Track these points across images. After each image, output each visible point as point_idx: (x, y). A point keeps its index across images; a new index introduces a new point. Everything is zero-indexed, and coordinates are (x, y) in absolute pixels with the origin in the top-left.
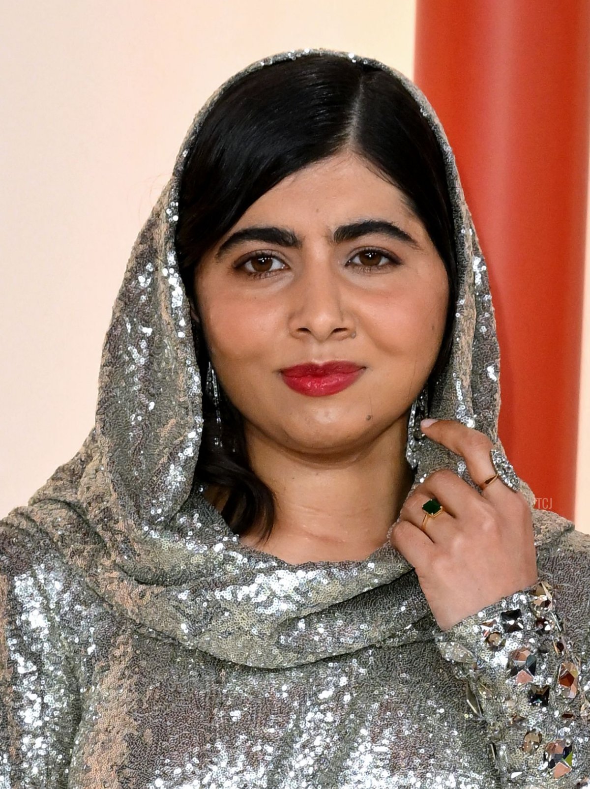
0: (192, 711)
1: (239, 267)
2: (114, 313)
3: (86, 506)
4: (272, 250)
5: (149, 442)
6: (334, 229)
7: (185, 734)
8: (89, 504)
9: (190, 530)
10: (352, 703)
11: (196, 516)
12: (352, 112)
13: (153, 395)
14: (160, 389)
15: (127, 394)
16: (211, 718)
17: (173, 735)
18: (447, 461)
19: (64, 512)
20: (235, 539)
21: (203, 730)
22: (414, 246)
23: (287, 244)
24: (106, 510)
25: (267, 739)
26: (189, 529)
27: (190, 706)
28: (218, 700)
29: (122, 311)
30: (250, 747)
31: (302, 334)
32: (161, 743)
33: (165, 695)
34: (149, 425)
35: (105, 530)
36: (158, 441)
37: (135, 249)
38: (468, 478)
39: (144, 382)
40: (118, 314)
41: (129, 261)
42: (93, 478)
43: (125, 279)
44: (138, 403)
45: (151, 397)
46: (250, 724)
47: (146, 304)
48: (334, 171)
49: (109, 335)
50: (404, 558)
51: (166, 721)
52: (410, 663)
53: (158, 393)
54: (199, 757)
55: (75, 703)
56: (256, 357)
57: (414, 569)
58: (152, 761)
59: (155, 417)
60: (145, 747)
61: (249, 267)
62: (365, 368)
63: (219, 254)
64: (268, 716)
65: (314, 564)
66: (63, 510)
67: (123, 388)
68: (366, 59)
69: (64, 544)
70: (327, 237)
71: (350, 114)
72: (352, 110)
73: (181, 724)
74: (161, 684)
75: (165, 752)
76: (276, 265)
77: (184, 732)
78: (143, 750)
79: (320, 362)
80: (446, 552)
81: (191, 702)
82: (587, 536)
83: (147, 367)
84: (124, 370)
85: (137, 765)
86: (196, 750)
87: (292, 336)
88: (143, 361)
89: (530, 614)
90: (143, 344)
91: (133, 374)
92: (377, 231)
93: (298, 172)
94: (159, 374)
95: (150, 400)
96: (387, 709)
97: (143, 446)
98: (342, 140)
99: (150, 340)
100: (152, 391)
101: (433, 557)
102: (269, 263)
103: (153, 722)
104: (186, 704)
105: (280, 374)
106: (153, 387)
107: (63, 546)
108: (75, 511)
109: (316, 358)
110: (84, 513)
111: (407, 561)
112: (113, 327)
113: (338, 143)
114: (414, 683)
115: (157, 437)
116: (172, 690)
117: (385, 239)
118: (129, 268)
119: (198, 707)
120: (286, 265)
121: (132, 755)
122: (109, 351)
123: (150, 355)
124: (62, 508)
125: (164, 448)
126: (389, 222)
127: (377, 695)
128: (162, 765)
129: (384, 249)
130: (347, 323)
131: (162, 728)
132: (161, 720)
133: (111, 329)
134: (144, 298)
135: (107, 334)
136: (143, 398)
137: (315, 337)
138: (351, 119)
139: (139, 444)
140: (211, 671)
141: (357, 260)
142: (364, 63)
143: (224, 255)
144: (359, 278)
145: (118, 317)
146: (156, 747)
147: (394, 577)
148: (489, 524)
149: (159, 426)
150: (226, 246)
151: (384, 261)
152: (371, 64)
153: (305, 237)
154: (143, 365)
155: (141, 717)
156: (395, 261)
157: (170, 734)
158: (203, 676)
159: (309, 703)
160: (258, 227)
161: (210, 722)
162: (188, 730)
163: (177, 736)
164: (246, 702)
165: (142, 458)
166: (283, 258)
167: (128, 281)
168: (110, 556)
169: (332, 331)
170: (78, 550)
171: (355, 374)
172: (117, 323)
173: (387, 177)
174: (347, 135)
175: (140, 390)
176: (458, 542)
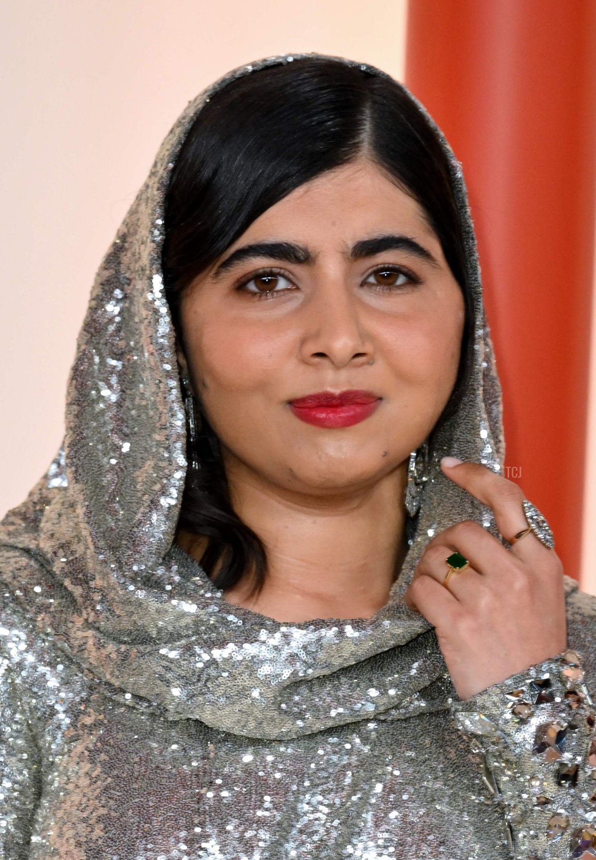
0: (177, 790)
1: (240, 287)
2: (79, 346)
3: (52, 556)
4: (281, 268)
5: (125, 488)
6: (351, 244)
7: (170, 816)
8: (55, 553)
9: (169, 584)
10: (355, 784)
11: (175, 568)
12: (364, 117)
13: (126, 435)
14: (134, 428)
15: (99, 435)
16: (199, 799)
17: (156, 817)
18: (470, 510)
19: (24, 561)
20: (219, 595)
21: (190, 812)
22: (433, 265)
23: (298, 261)
24: (74, 561)
25: (261, 823)
26: (167, 583)
27: (174, 784)
28: (206, 779)
29: (87, 343)
30: (244, 832)
31: (317, 360)
32: (143, 826)
33: (145, 772)
34: (124, 468)
35: (74, 585)
36: (135, 487)
37: (98, 275)
38: (495, 531)
39: (116, 421)
40: (83, 347)
41: (93, 287)
42: (57, 523)
43: (90, 308)
44: (110, 445)
45: (125, 437)
46: (243, 806)
47: (115, 334)
48: (350, 181)
49: (76, 370)
50: (422, 617)
51: (148, 801)
52: (416, 739)
53: (133, 432)
54: (186, 842)
55: (36, 775)
56: (262, 386)
57: (434, 628)
58: (133, 845)
59: (131, 459)
60: (125, 830)
61: (252, 287)
62: (381, 399)
63: (217, 274)
64: (262, 797)
65: (323, 621)
66: (23, 558)
67: (94, 428)
68: (363, 64)
69: (28, 598)
70: (343, 253)
71: (362, 120)
72: (364, 115)
73: (165, 805)
74: (140, 759)
75: (148, 835)
76: (282, 284)
77: (169, 814)
78: (123, 833)
79: (337, 391)
80: (472, 612)
81: (176, 779)
82: (593, 597)
83: (119, 404)
84: (94, 409)
85: (115, 850)
86: (183, 834)
87: (304, 362)
88: (114, 398)
89: (559, 685)
90: (114, 380)
91: (103, 412)
92: (397, 248)
93: (310, 182)
94: (133, 412)
95: (124, 441)
96: (392, 791)
97: (118, 492)
98: (356, 146)
99: (121, 375)
100: (126, 430)
101: (458, 616)
102: (273, 283)
103: (134, 801)
104: (170, 782)
105: (288, 406)
106: (127, 426)
107: (27, 600)
108: (36, 560)
109: (331, 386)
110: (49, 562)
111: (426, 620)
112: (80, 360)
113: (353, 150)
114: (420, 761)
115: (134, 482)
116: (154, 766)
117: (404, 256)
118: (94, 295)
119: (183, 786)
120: (293, 284)
121: (109, 838)
122: (76, 387)
123: (123, 391)
124: (21, 556)
125: (143, 495)
126: (409, 237)
127: (380, 775)
128: (145, 850)
129: (403, 266)
130: (368, 348)
131: (144, 809)
132: (142, 799)
133: (77, 363)
134: (112, 328)
135: (72, 369)
136: (115, 439)
137: (333, 363)
138: (365, 125)
139: (114, 490)
140: (196, 745)
141: (372, 280)
142: (362, 69)
143: (224, 274)
144: (375, 299)
145: (84, 350)
146: (138, 830)
147: (411, 637)
148: (520, 583)
149: (135, 469)
150: (227, 264)
151: (401, 280)
152: (369, 71)
153: (319, 253)
154: (115, 403)
155: (119, 796)
156: (413, 280)
157: (153, 815)
158: (188, 751)
159: (307, 784)
160: (267, 242)
161: (198, 803)
162: (173, 812)
163: (160, 819)
164: (238, 781)
165: (117, 506)
166: (291, 276)
167: (93, 310)
168: (81, 613)
169: (352, 355)
170: (43, 604)
171: (372, 405)
172: (82, 358)
173: (406, 188)
174: (362, 142)
175: (112, 430)
176: (485, 601)
